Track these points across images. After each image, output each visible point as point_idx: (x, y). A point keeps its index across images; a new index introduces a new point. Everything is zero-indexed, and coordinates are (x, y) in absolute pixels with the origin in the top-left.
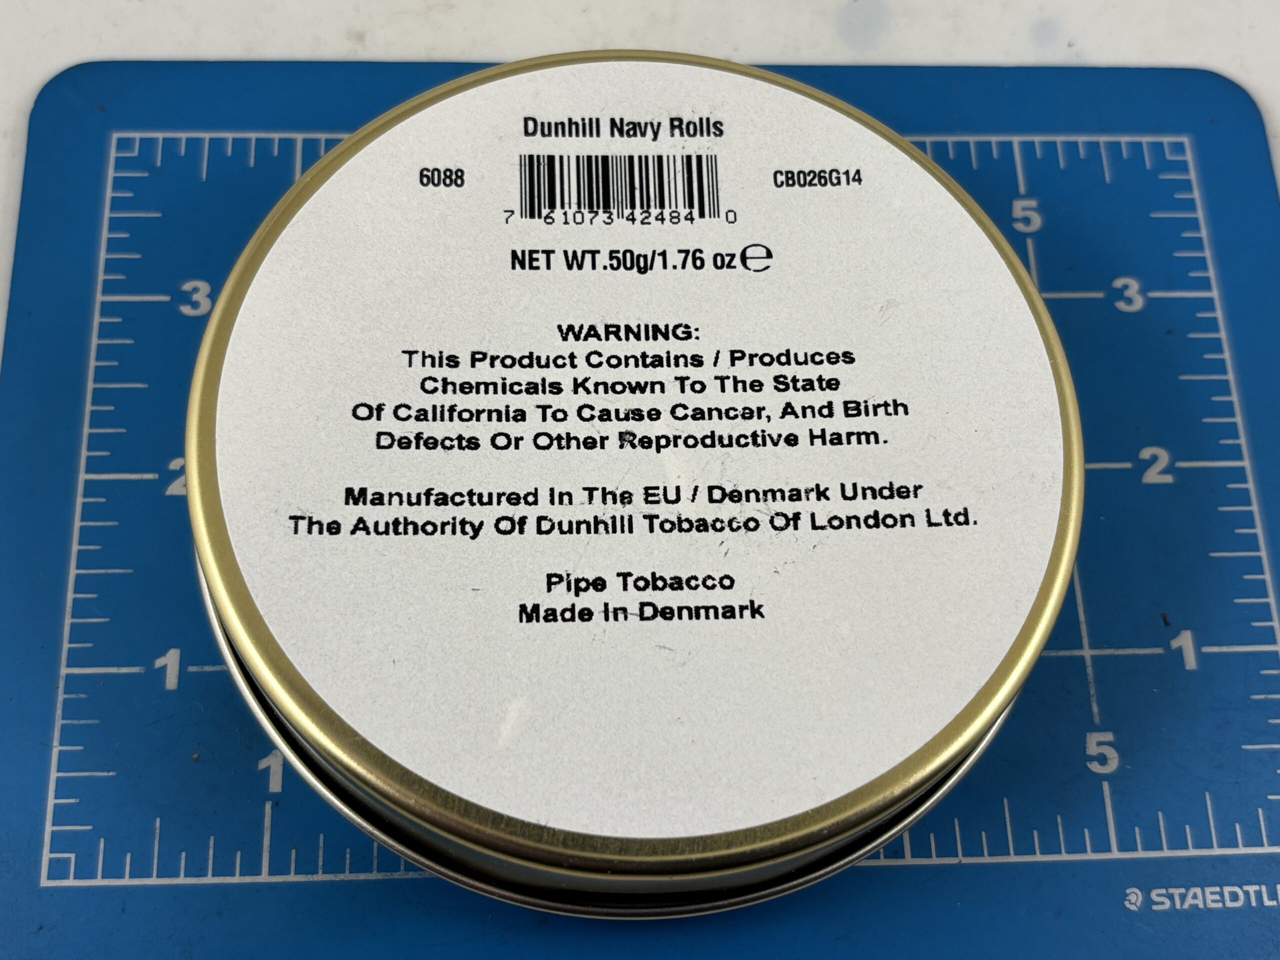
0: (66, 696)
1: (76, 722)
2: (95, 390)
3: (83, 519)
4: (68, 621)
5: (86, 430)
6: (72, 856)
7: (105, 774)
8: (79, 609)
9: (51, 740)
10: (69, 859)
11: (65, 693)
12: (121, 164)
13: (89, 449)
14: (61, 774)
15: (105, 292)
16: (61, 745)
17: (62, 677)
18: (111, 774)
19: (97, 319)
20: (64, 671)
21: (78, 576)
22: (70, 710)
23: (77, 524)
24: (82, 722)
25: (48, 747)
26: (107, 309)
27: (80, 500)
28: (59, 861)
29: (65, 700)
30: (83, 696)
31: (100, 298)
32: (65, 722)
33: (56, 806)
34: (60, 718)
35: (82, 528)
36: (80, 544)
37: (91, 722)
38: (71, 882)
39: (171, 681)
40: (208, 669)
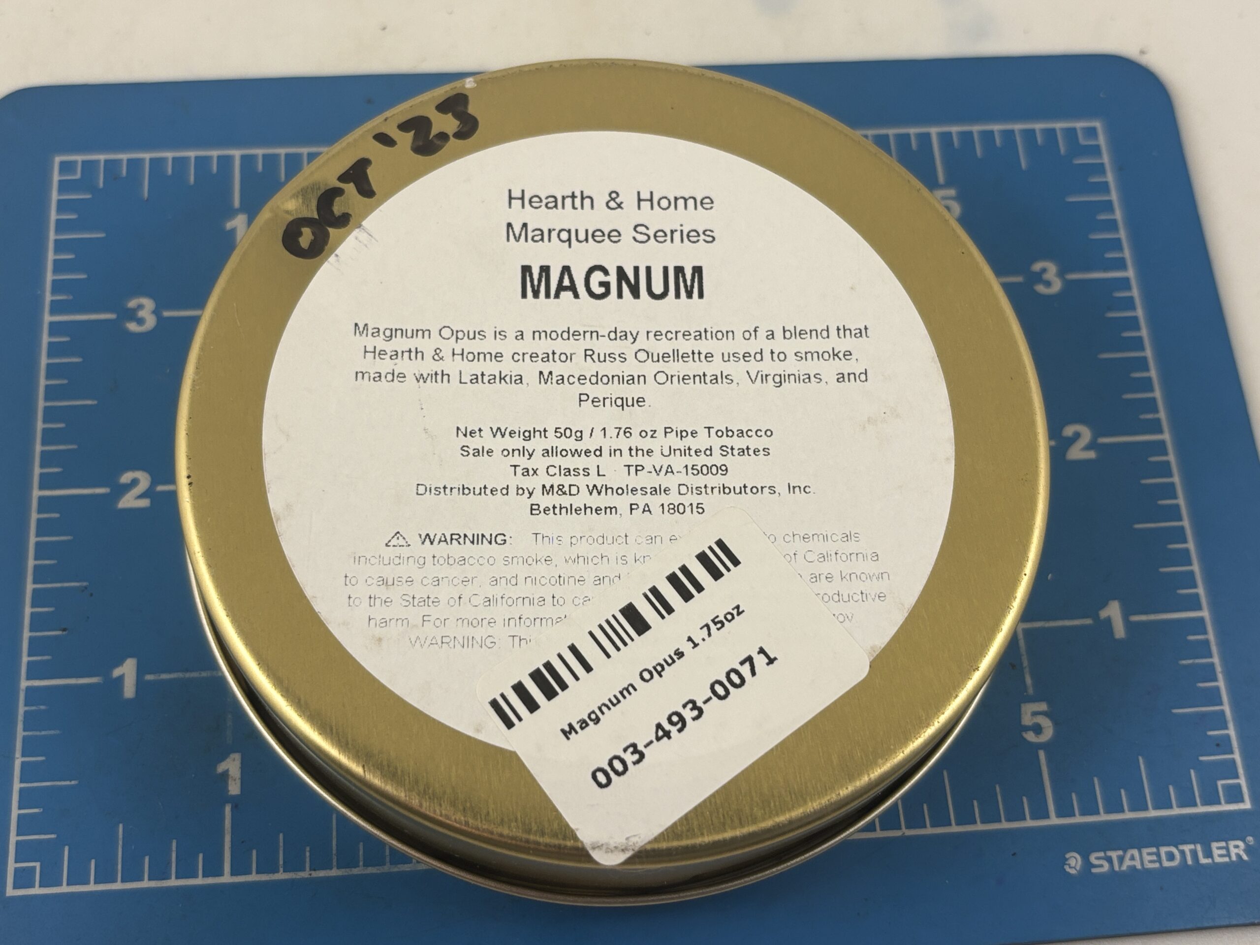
0: (27, 708)
1: (38, 733)
2: (46, 409)
3: (38, 535)
4: (26, 634)
5: (38, 448)
6: (37, 865)
7: (68, 783)
8: (37, 622)
9: (12, 750)
10: (34, 868)
11: (26, 705)
12: (64, 186)
13: (42, 466)
14: (23, 785)
15: (53, 312)
16: (23, 755)
17: (23, 690)
18: (73, 783)
19: (45, 339)
20: (24, 684)
21: (35, 591)
22: (30, 721)
23: (33, 540)
24: (43, 733)
25: (12, 759)
26: (54, 328)
27: (34, 516)
28: (24, 870)
29: (26, 712)
30: (43, 707)
31: (48, 318)
32: (26, 733)
33: (19, 816)
34: (22, 730)
35: (37, 544)
36: (36, 559)
37: (52, 732)
38: (37, 891)
39: (129, 690)
40: (164, 676)
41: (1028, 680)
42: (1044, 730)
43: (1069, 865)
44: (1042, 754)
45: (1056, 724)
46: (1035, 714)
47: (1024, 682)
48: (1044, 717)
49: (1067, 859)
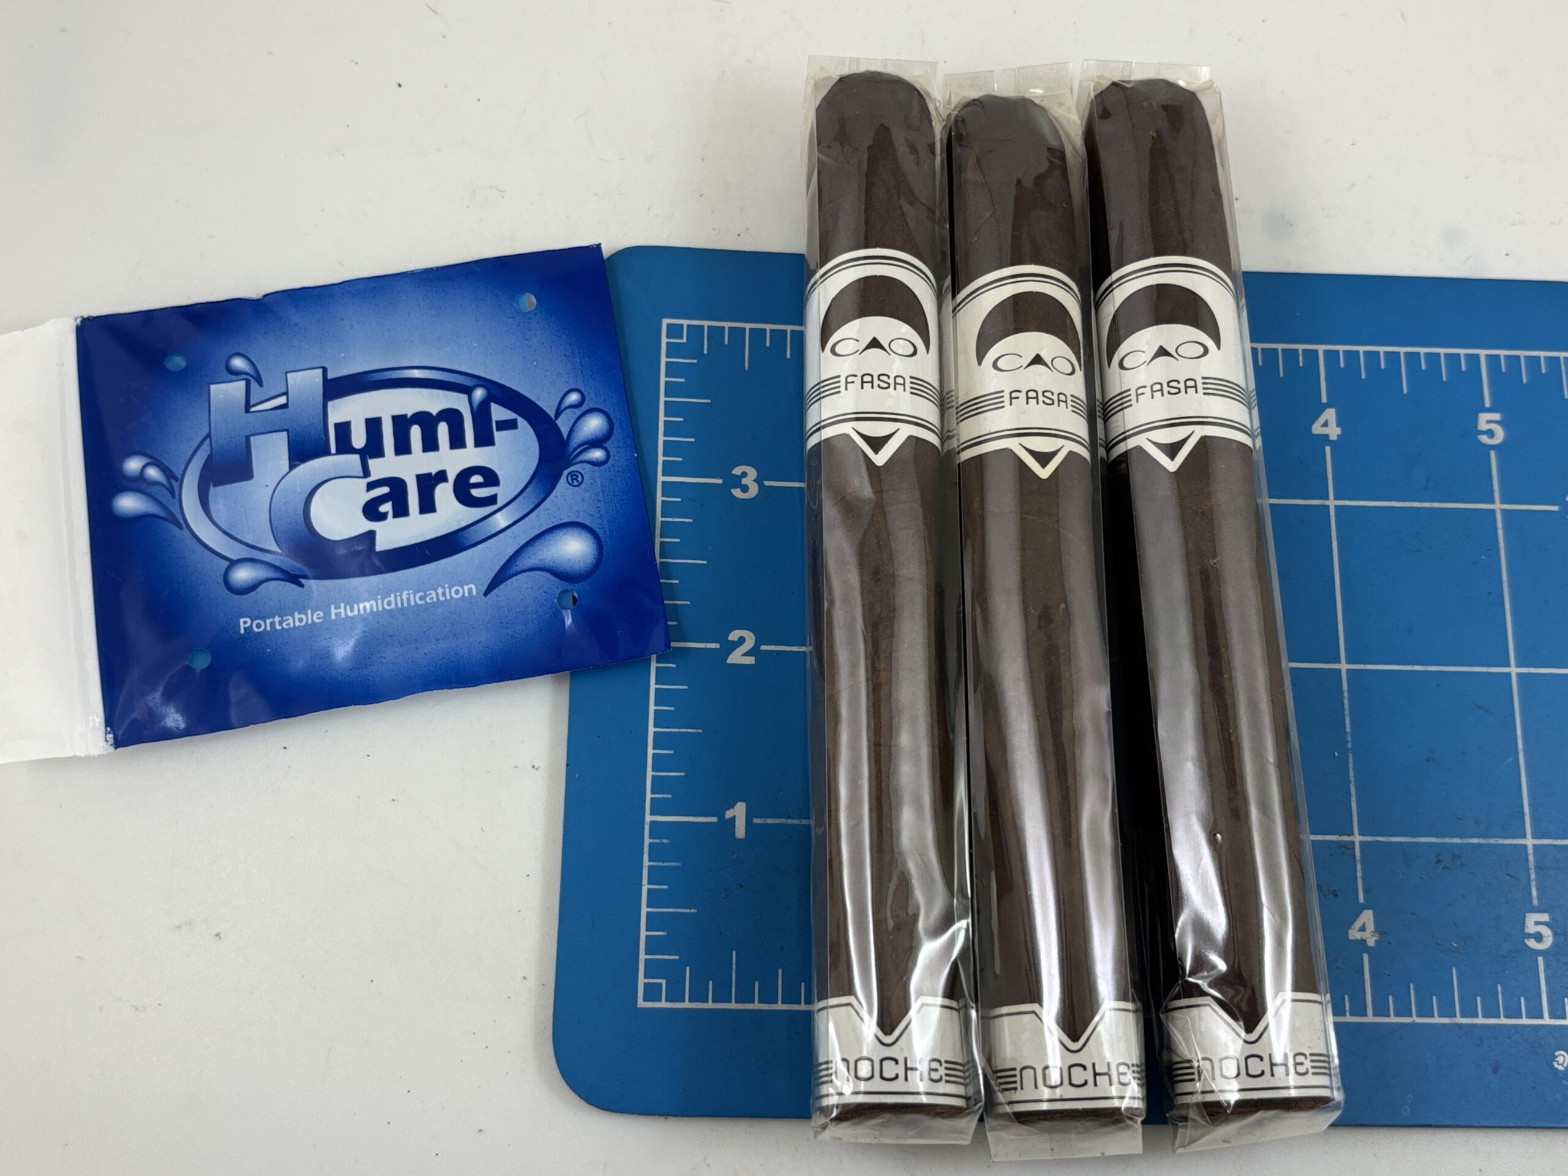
0: (651, 841)
1: (661, 864)
2: (663, 565)
3: (658, 682)
4: (650, 774)
8: (659, 763)
9: (640, 878)
10: (660, 984)
11: (649, 838)
12: (672, 349)
14: (650, 910)
15: (665, 473)
16: (649, 883)
17: (647, 823)
18: (693, 911)
19: (660, 498)
20: (649, 818)
21: (656, 734)
22: (656, 853)
23: (653, 686)
24: (666, 864)
25: (640, 885)
26: (667, 489)
27: (654, 666)
28: (652, 985)
29: (650, 844)
30: (665, 841)
31: (661, 478)
32: (651, 863)
33: (647, 937)
34: (648, 860)
35: (657, 691)
36: (656, 705)
37: (674, 864)
38: (664, 1004)
39: (740, 832)
40: (770, 821)
41: (1534, 893)
42: (1544, 939)
43: (1558, 1062)
44: (1540, 960)
45: (1556, 934)
46: (1537, 923)
47: (1530, 894)
48: (1545, 926)
49: (1556, 1057)
